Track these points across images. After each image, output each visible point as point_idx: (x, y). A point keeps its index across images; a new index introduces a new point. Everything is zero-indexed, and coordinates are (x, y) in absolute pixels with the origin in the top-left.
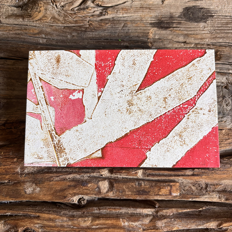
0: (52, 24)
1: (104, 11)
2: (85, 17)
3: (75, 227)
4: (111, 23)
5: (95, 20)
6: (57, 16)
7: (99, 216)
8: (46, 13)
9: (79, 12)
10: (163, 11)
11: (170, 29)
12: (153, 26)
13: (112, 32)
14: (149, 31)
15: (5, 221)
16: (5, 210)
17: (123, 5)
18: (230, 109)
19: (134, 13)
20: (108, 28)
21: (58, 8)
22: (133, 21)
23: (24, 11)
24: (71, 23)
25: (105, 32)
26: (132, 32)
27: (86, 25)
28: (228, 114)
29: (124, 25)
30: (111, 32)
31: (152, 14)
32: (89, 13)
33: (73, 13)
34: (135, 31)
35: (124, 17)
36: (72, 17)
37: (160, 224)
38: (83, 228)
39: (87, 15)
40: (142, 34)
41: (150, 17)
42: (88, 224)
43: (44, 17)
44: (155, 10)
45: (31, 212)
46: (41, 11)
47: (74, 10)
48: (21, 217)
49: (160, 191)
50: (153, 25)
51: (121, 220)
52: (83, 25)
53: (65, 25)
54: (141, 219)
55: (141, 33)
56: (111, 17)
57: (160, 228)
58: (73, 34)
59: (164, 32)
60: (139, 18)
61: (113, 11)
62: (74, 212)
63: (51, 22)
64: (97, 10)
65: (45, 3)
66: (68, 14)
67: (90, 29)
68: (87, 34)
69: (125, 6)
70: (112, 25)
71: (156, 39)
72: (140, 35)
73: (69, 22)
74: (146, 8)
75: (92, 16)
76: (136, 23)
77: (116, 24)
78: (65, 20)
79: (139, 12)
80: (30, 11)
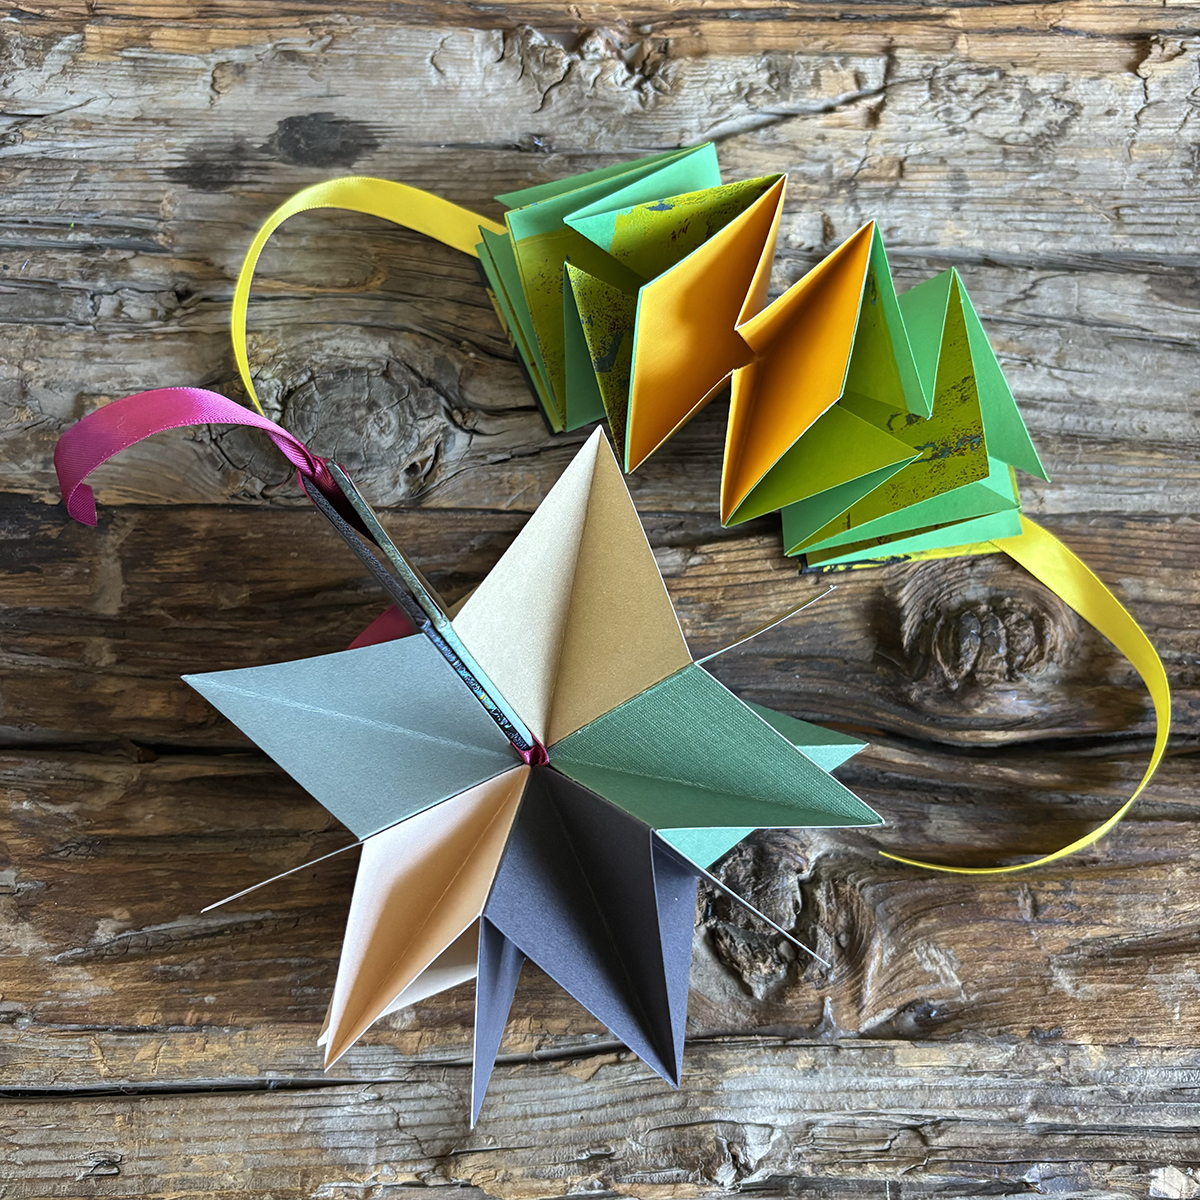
4: (35, 170)
11: (230, 189)
14: (160, 196)
18: (390, 443)
19: (113, 137)
22: (110, 162)
28: (383, 462)
29: (79, 175)
40: (138, 204)
50: (175, 175)
70: (35, 174)
77: (50, 173)
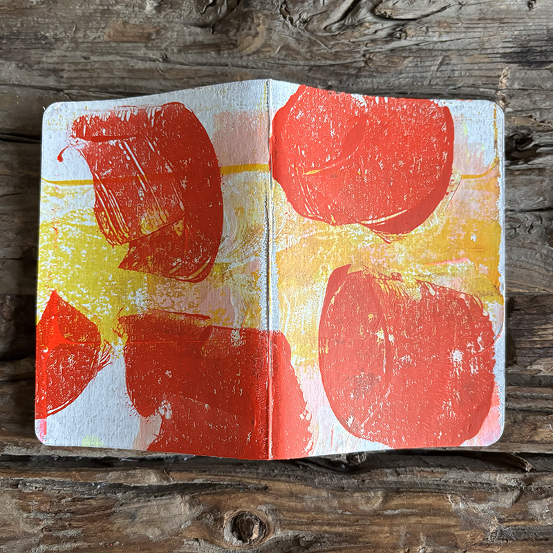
0: (282, 62)
1: (398, 29)
2: (357, 44)
3: (347, 513)
5: (377, 50)
6: (293, 43)
7: (399, 488)
8: (271, 38)
9: (343, 34)
10: (530, 24)
12: (510, 60)
13: (417, 77)
15: (193, 497)
16: (191, 472)
17: (439, 13)
20: (407, 67)
21: (296, 26)
23: (219, 35)
24: (326, 59)
25: (400, 76)
26: (461, 76)
27: (359, 61)
30: (413, 77)
31: (506, 33)
32: (365, 35)
33: (328, 36)
34: (468, 74)
35: (442, 42)
36: (327, 46)
37: (537, 508)
38: (366, 515)
39: (361, 39)
41: (501, 39)
42: (376, 505)
43: (266, 47)
44: (513, 25)
45: (249, 478)
46: (258, 34)
47: (330, 29)
48: (227, 488)
49: (537, 434)
51: (449, 497)
52: (352, 61)
53: (312, 63)
54: (493, 497)
55: (481, 76)
56: (412, 43)
57: (539, 518)
58: (330, 83)
59: (533, 74)
60: (476, 42)
61: (418, 28)
62: (342, 480)
63: (282, 57)
64: (381, 27)
65: (267, 16)
66: (317, 38)
67: (368, 71)
68: (361, 81)
69: (444, 16)
71: (514, 90)
72: (480, 82)
73: (322, 57)
74: (493, 19)
75: (373, 41)
76: (471, 55)
78: (311, 52)
79: (476, 30)
80: (235, 35)
